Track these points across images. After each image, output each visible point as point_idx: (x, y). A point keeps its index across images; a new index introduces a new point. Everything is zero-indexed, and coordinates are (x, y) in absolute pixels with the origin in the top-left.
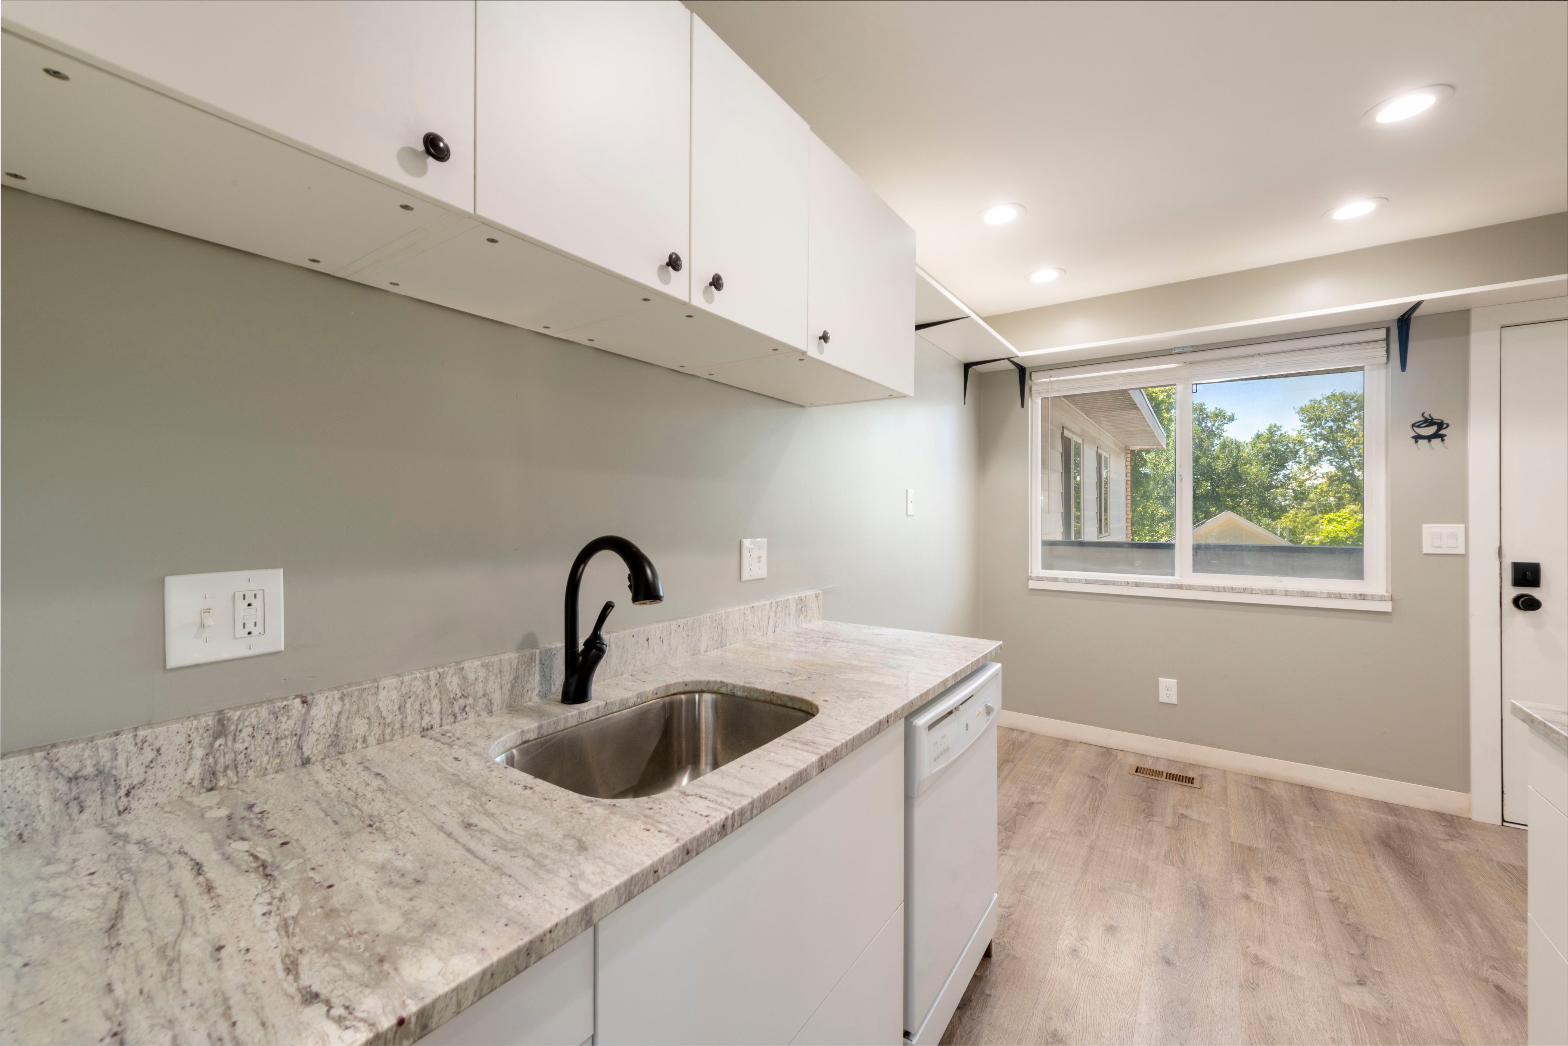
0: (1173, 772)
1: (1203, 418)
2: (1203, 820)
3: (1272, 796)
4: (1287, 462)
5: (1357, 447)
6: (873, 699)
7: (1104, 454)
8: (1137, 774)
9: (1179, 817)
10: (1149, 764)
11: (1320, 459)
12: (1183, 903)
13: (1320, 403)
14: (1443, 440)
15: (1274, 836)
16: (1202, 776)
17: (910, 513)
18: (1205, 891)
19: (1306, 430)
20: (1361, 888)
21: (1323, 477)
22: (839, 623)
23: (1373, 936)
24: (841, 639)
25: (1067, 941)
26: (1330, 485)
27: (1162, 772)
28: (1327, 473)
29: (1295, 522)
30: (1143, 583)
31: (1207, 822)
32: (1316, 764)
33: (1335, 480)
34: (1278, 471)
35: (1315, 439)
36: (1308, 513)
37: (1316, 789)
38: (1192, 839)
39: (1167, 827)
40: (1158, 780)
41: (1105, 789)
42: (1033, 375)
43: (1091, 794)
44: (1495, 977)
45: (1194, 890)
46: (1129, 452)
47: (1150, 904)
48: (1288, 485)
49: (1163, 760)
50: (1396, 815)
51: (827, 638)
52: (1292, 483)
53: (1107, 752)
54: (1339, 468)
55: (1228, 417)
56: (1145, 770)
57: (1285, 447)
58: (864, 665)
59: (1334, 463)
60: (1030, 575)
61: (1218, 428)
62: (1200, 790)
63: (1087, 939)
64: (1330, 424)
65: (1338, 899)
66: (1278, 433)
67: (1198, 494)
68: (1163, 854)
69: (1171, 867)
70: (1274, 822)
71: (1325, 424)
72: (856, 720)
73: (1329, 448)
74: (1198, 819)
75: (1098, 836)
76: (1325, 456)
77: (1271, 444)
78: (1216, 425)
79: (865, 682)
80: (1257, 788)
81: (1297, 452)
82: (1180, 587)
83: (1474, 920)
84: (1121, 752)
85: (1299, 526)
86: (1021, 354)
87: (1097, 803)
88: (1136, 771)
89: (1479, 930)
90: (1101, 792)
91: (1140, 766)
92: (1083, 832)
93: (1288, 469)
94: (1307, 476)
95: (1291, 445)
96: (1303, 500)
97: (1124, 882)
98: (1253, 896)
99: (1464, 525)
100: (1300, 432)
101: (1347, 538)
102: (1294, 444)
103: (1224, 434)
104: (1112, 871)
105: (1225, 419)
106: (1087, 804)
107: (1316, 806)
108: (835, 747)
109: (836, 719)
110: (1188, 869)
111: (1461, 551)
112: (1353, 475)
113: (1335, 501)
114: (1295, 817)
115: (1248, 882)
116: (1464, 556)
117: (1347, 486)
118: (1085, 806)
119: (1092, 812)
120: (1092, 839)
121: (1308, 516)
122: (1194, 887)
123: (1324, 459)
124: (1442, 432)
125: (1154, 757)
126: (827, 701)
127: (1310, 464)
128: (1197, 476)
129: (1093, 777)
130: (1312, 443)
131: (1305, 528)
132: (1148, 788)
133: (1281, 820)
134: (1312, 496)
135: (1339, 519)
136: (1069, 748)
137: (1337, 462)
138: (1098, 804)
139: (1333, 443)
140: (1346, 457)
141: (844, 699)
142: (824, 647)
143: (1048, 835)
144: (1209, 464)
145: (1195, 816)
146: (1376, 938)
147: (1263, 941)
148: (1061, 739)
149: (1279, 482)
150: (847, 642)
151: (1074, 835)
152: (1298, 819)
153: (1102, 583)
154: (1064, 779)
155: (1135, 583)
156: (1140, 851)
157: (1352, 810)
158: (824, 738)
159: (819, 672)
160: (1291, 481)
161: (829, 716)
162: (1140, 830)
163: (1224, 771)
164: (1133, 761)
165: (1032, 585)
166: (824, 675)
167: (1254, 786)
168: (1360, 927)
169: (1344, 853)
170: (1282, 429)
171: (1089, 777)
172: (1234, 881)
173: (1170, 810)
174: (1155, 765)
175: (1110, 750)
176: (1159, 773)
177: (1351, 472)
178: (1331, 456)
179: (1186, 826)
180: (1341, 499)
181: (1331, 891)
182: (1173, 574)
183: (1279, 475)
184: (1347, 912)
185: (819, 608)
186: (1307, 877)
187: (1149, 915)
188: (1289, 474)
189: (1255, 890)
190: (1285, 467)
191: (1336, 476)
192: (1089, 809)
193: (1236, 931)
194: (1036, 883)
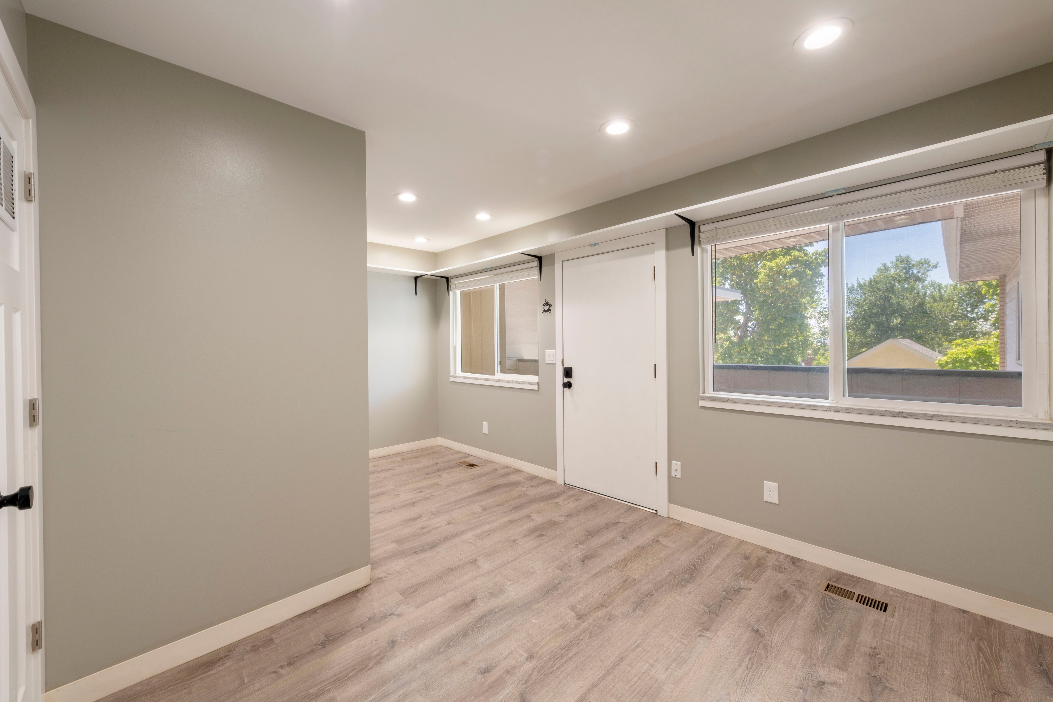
14: (550, 312)
124: (550, 309)
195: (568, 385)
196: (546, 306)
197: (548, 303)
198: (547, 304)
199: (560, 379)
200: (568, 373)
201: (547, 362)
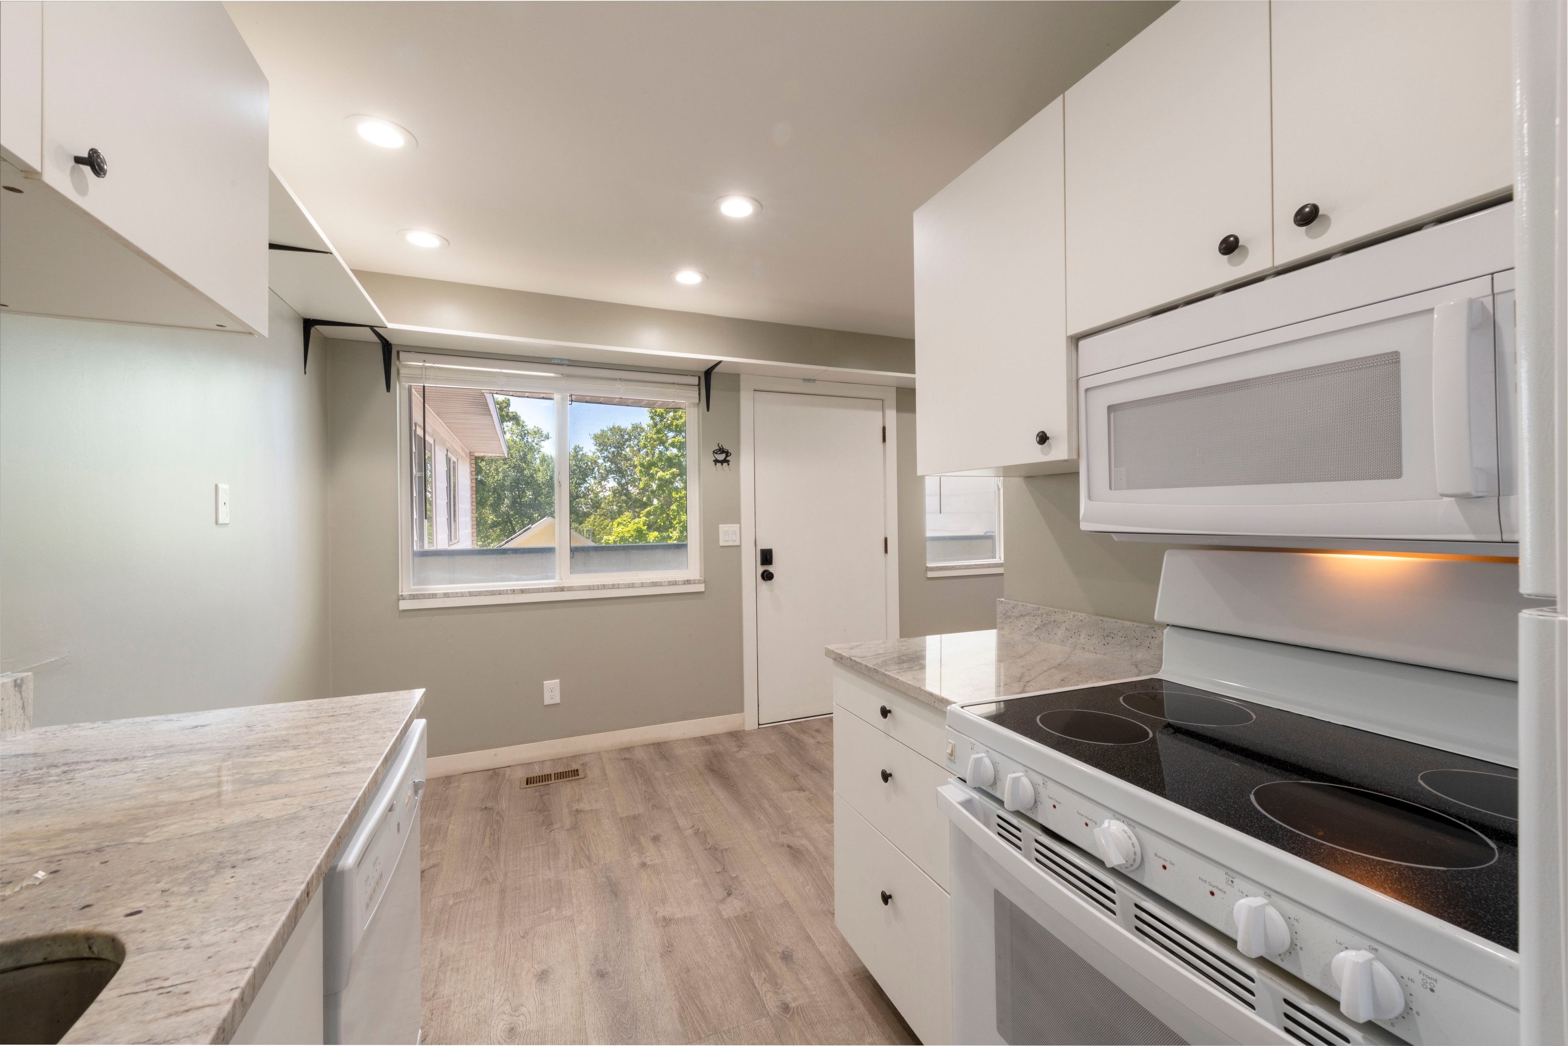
0: (560, 770)
1: (525, 434)
2: (594, 808)
3: (637, 762)
4: (588, 477)
5: (629, 469)
6: (257, 862)
7: (453, 459)
8: (529, 786)
9: (574, 814)
10: (537, 772)
11: (608, 476)
12: (599, 902)
13: (606, 431)
14: (728, 464)
15: (647, 797)
16: (583, 764)
17: (221, 521)
18: (613, 878)
19: (598, 453)
20: (709, 813)
21: (610, 491)
22: (88, 725)
23: (725, 849)
24: (110, 757)
25: (502, 1023)
26: (614, 496)
27: (550, 774)
28: (612, 487)
29: (594, 525)
30: (529, 589)
31: (598, 808)
32: (662, 722)
33: (616, 493)
34: (581, 484)
35: (604, 460)
36: (602, 519)
37: (662, 743)
38: (590, 831)
39: (567, 830)
40: (548, 784)
41: (501, 816)
42: (401, 354)
43: (488, 828)
44: (785, 839)
45: (605, 882)
46: (473, 458)
47: (572, 921)
48: (588, 496)
49: (548, 762)
50: (710, 744)
51: (65, 764)
52: (590, 494)
53: (494, 774)
54: (619, 483)
55: (544, 435)
56: (532, 779)
57: (586, 465)
58: (197, 794)
59: (616, 480)
60: (400, 594)
61: (537, 444)
62: (585, 779)
63: (522, 1005)
64: (613, 449)
65: (699, 830)
66: (581, 453)
67: (524, 501)
68: (570, 860)
69: (580, 871)
70: (644, 784)
71: (610, 449)
72: (241, 926)
73: (613, 468)
74: (590, 808)
75: (506, 874)
76: (611, 474)
77: (576, 461)
78: (535, 441)
79: (217, 830)
80: (625, 759)
81: (594, 469)
82: (562, 589)
83: (766, 804)
84: (508, 769)
85: (597, 529)
86: (390, 325)
87: (496, 836)
88: (527, 784)
89: (770, 809)
90: (498, 822)
91: (529, 776)
92: (489, 878)
93: (587, 483)
94: (600, 489)
95: (589, 464)
96: (598, 508)
97: (543, 912)
98: (648, 861)
99: (739, 525)
100: (594, 453)
101: (630, 537)
102: (592, 463)
103: (542, 450)
104: (529, 906)
105: (542, 436)
106: (487, 842)
107: (665, 758)
108: (218, 1023)
109: (188, 947)
110: (595, 864)
111: (738, 543)
112: (627, 490)
113: (617, 509)
114: (656, 773)
115: (641, 850)
116: (739, 546)
117: (623, 497)
118: (485, 846)
119: (494, 849)
120: (500, 881)
121: (602, 520)
122: (604, 879)
123: (610, 476)
124: (728, 458)
125: (539, 762)
126: (139, 912)
127: (602, 480)
128: (522, 485)
129: (486, 808)
130: (602, 464)
131: (600, 530)
132: (542, 796)
133: (648, 781)
134: (603, 505)
135: (625, 523)
136: (452, 785)
137: (618, 479)
138: (498, 837)
139: (615, 464)
140: (623, 476)
141: (185, 889)
142: (67, 788)
143: (451, 903)
144: (532, 476)
145: (587, 807)
146: (727, 849)
147: (665, 900)
148: (442, 778)
149: (582, 493)
150: (126, 759)
151: (480, 886)
152: (658, 774)
153: (487, 594)
154: (454, 825)
155: (521, 589)
156: (550, 868)
157: (687, 751)
158: (177, 1014)
159: (79, 848)
160: (590, 493)
161: (161, 949)
162: (544, 845)
163: (599, 753)
164: (521, 774)
165: (404, 605)
166: (99, 850)
167: (623, 758)
168: (716, 846)
169: (691, 789)
170: (583, 449)
171: (482, 810)
172: (632, 855)
173: (566, 811)
174: (542, 770)
175: (497, 770)
176: (546, 778)
177: (626, 487)
178: (614, 474)
179: (583, 821)
180: (620, 507)
181: (693, 826)
182: (553, 578)
183: (582, 487)
184: (706, 838)
185: (23, 707)
186: (677, 822)
187: (574, 935)
188: (589, 487)
189: (648, 854)
190: (586, 481)
191: (617, 489)
192: (490, 847)
193: (645, 903)
194: (448, 974)
195: (767, 576)
196: (720, 454)
197: (723, 449)
198: (721, 450)
199: (750, 566)
200: (767, 557)
201: (722, 543)
